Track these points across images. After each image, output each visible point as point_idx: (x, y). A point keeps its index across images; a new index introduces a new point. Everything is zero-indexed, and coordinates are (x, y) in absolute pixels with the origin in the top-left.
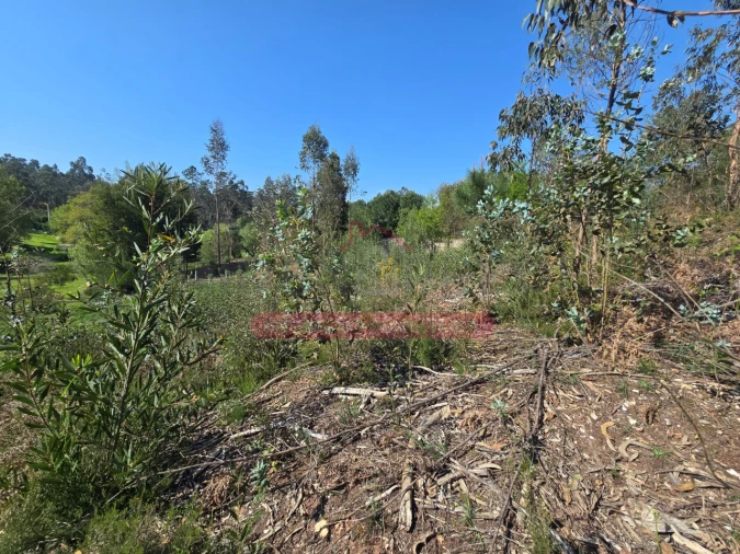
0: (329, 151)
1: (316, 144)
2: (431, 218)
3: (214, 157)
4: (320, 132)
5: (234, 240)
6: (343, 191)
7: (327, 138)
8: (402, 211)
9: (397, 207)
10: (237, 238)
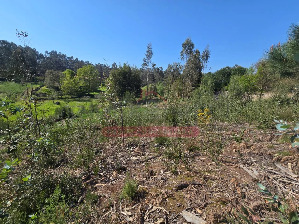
0: (195, 49)
1: (188, 46)
2: (249, 81)
3: (147, 58)
4: (190, 41)
5: (154, 90)
6: (200, 68)
7: (194, 43)
8: (231, 77)
9: (229, 74)
10: (155, 89)
